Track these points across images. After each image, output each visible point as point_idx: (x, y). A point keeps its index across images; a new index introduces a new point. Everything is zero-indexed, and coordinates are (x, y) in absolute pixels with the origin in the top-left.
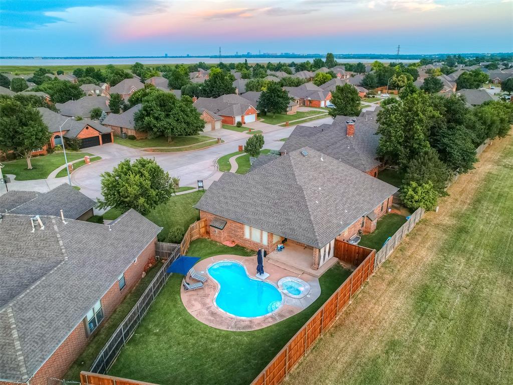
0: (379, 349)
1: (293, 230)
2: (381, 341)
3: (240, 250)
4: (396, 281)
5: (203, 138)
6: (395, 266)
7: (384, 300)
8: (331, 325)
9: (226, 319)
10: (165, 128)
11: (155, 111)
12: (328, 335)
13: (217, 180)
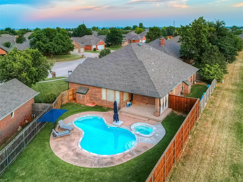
0: (226, 172)
1: (139, 88)
2: (225, 166)
3: (99, 108)
4: (216, 121)
5: (73, 56)
6: (212, 112)
7: (214, 134)
8: (181, 156)
9: (90, 158)
10: (49, 47)
11: (43, 37)
12: (180, 164)
13: (81, 63)
